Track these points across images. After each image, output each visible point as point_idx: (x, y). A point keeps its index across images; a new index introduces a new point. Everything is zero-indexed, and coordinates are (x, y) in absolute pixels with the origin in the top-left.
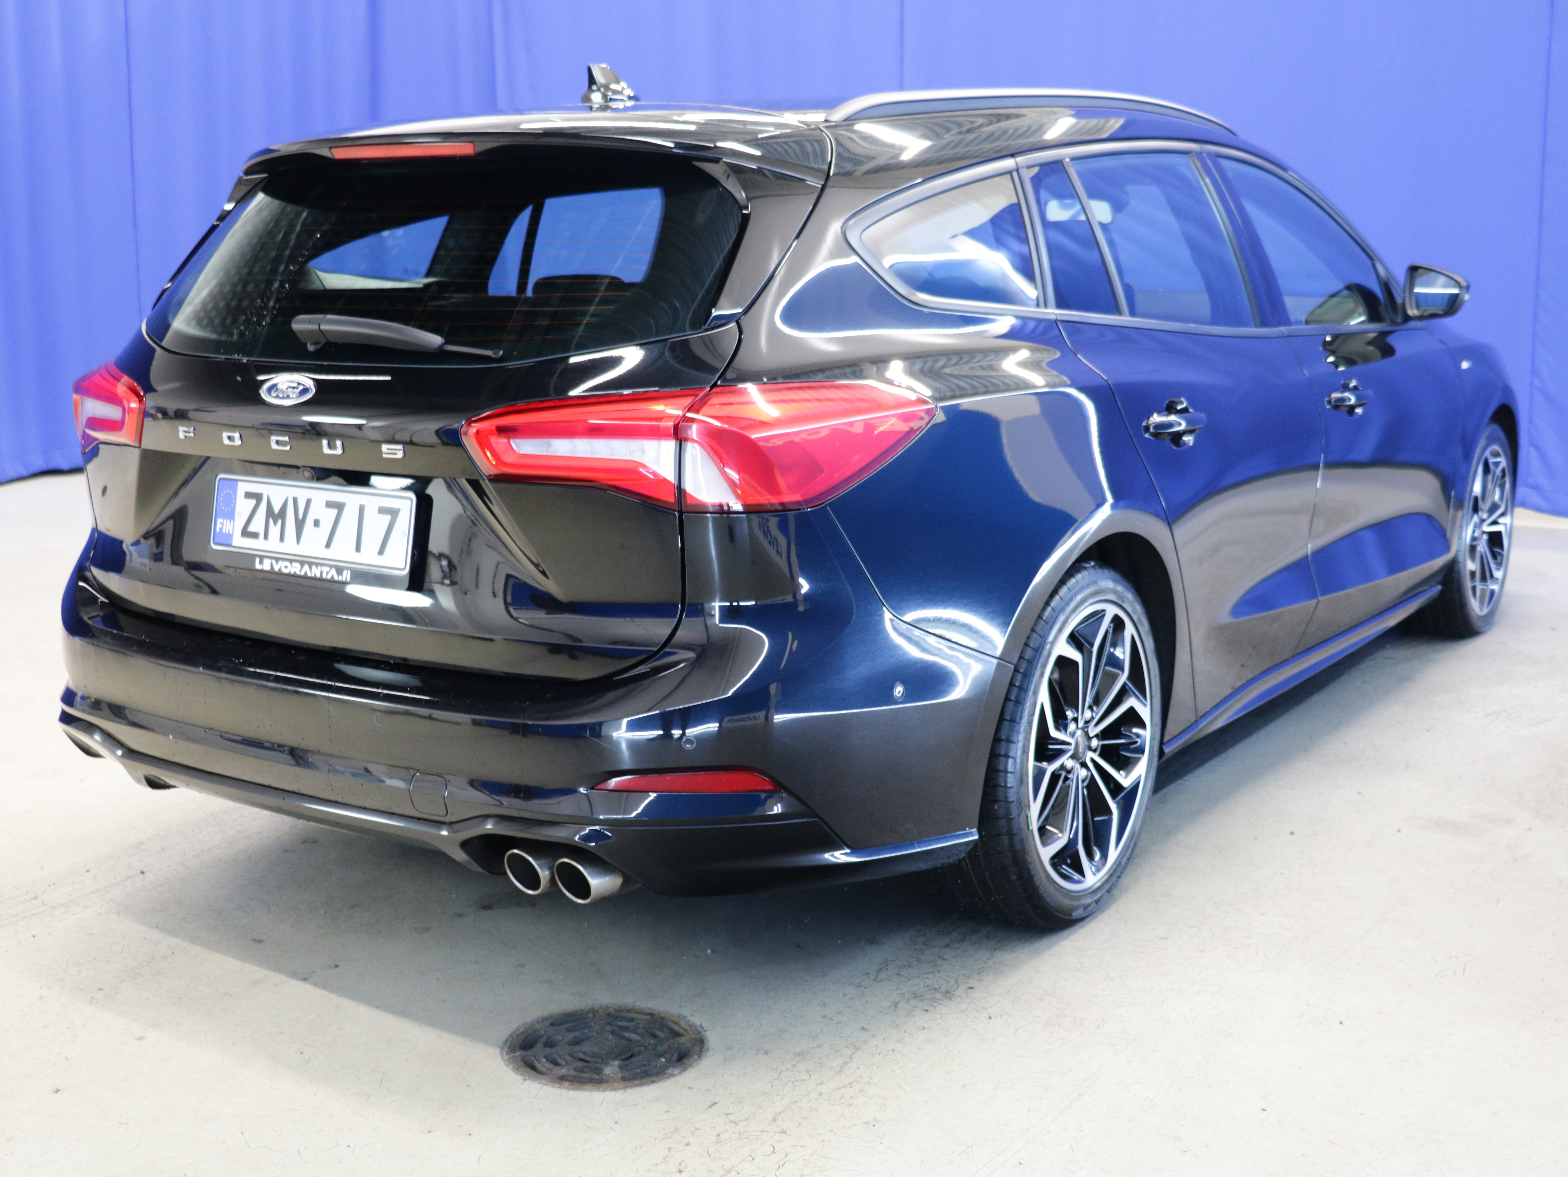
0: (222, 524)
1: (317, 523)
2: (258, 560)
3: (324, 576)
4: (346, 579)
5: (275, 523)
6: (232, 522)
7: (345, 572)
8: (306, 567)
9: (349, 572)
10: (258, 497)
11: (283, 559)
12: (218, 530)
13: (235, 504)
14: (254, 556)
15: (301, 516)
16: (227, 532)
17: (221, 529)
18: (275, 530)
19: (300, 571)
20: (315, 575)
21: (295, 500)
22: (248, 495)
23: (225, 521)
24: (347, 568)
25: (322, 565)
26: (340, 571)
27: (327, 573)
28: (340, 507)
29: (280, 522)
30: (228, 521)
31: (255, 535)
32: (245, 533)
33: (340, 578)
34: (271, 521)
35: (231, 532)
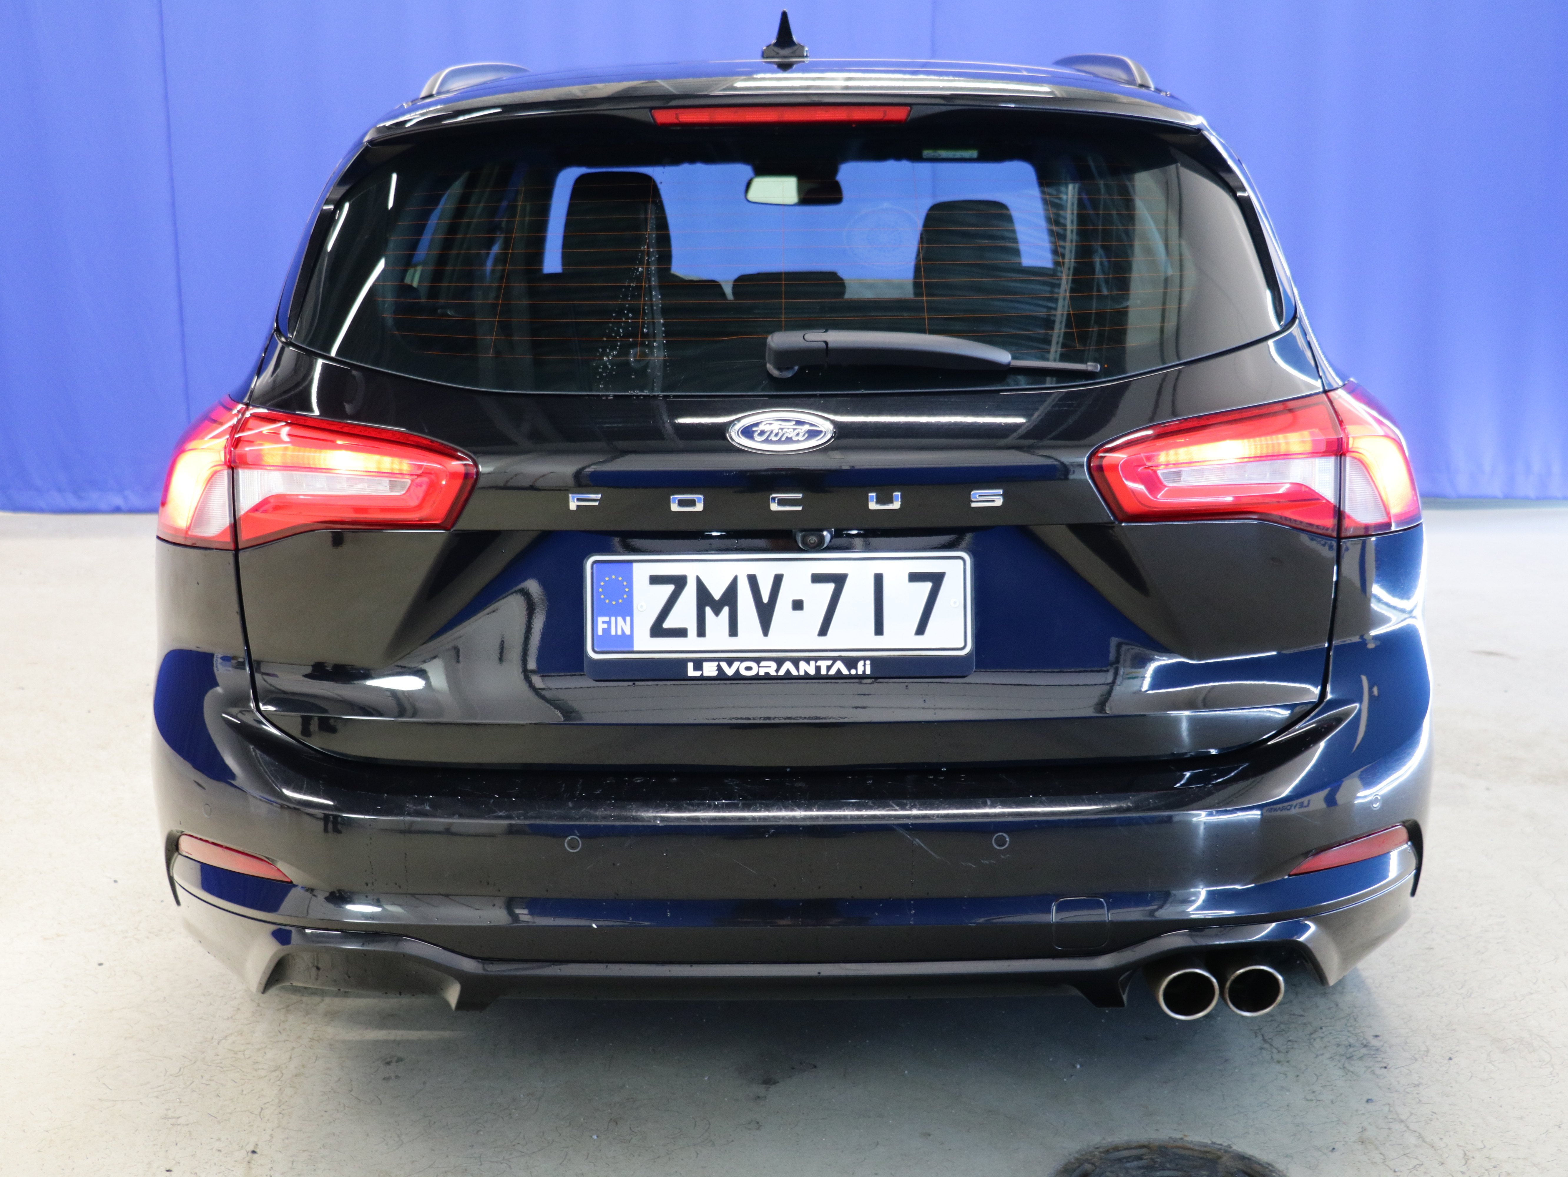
0: (609, 623)
1: (798, 605)
2: (690, 665)
3: (823, 672)
4: (864, 671)
5: (717, 612)
6: (628, 619)
7: (861, 664)
8: (788, 666)
9: (868, 662)
10: (679, 582)
11: (742, 660)
12: (600, 633)
13: (630, 594)
14: (685, 661)
15: (765, 599)
16: (619, 633)
17: (607, 631)
18: (717, 623)
19: (777, 671)
20: (806, 672)
21: (753, 580)
22: (655, 580)
23: (613, 619)
24: (865, 659)
25: (816, 659)
26: (851, 663)
27: (829, 668)
28: (839, 580)
29: (726, 610)
30: (620, 619)
31: (681, 633)
32: (658, 630)
33: (853, 672)
34: (708, 610)
35: (628, 632)
